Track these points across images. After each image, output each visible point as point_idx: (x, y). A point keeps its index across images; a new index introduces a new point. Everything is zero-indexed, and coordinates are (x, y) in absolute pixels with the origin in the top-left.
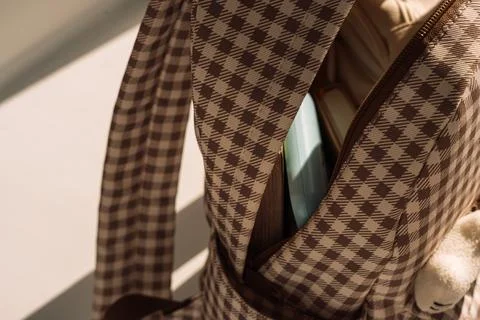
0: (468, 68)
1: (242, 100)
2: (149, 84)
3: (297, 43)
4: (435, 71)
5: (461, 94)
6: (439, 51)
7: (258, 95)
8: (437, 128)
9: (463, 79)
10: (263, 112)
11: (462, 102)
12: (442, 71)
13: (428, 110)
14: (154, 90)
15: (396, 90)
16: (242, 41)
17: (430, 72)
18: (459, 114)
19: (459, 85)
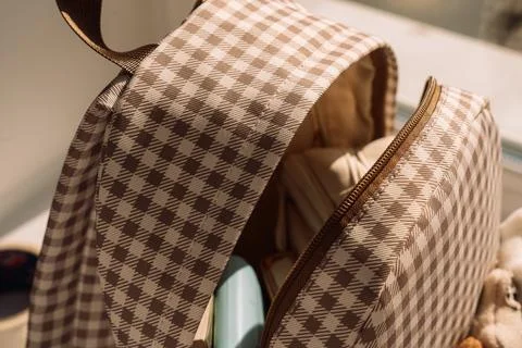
0: (390, 251)
1: (150, 288)
2: (70, 262)
3: (207, 224)
4: (353, 255)
5: (384, 281)
6: (358, 233)
7: (166, 281)
8: (359, 318)
9: (385, 264)
10: (173, 301)
11: (386, 290)
12: (362, 255)
13: (347, 299)
14: (77, 267)
15: (313, 277)
16: (148, 223)
17: (348, 256)
18: (383, 303)
19: (381, 271)
